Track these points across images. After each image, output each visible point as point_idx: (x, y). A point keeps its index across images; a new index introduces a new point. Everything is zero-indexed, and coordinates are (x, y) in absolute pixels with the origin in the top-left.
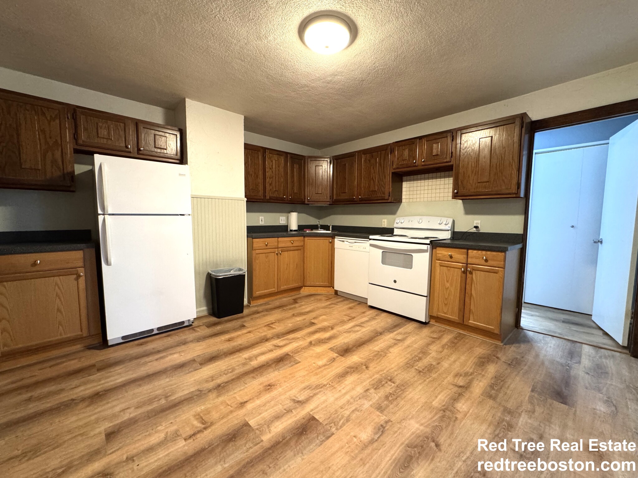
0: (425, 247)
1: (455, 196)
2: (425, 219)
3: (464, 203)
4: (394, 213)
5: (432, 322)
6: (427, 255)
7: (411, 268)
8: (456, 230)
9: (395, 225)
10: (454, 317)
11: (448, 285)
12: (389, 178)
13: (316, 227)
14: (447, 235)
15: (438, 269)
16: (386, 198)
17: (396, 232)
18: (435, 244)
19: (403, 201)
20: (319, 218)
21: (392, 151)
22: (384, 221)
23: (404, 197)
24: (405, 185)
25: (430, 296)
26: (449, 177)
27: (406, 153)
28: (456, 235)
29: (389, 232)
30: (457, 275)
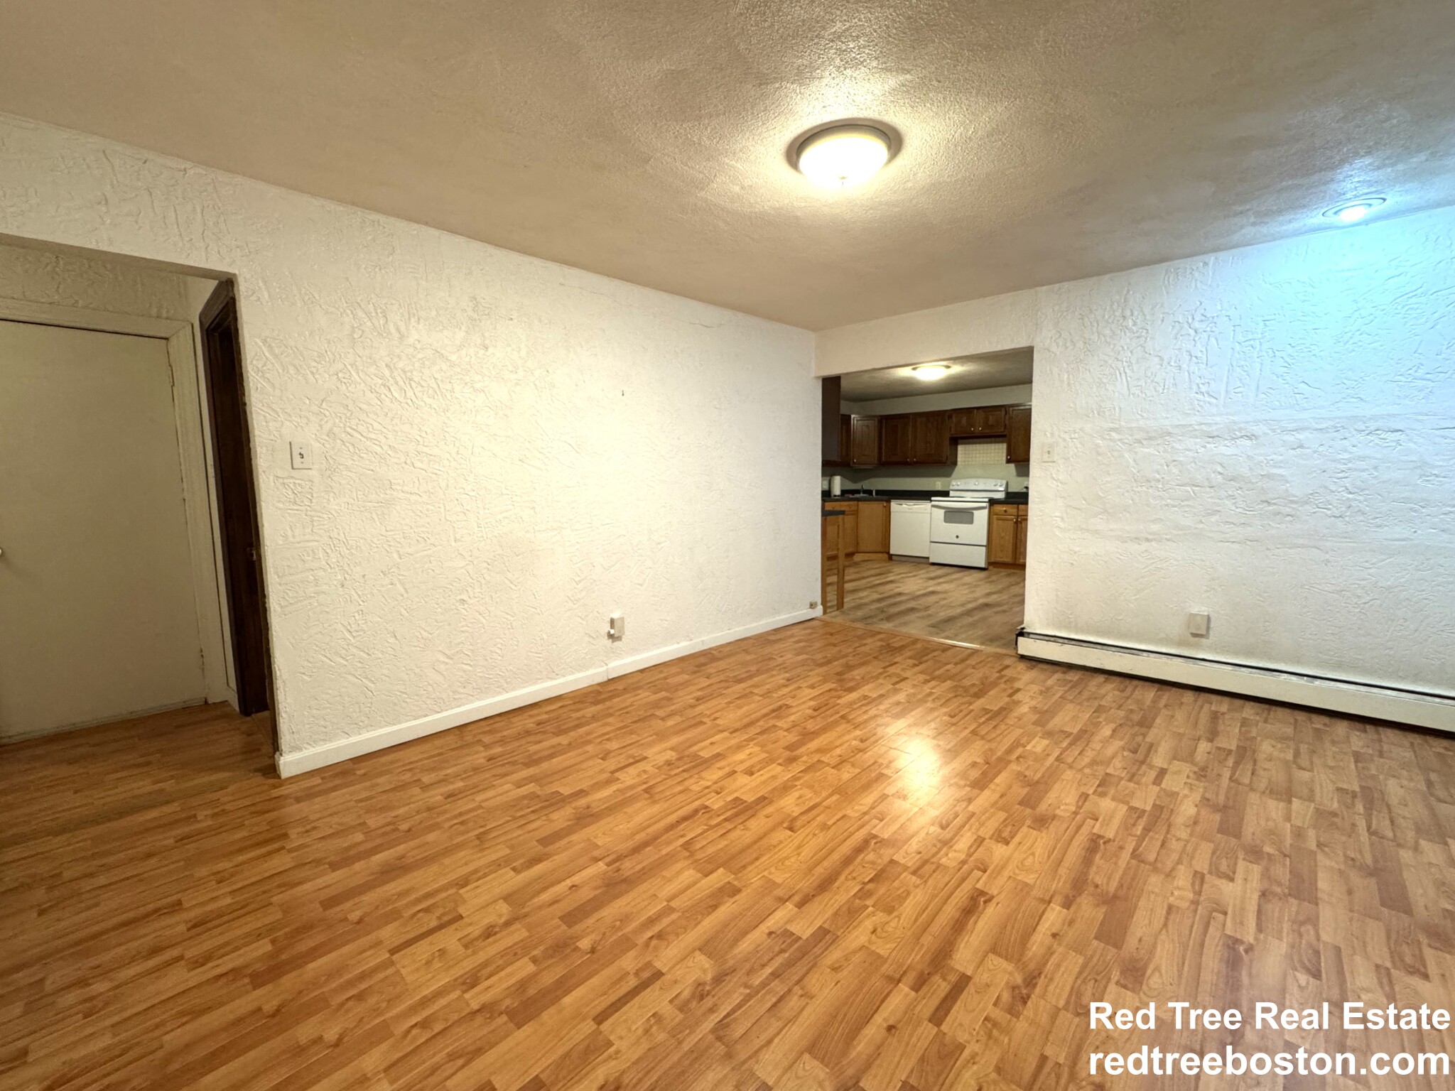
0: (984, 505)
1: (1008, 461)
2: (982, 481)
3: (1016, 467)
4: (949, 475)
5: (991, 568)
6: (986, 512)
7: (971, 522)
8: (1010, 490)
9: (951, 488)
10: (1008, 559)
11: (1003, 535)
12: (947, 442)
13: (857, 492)
14: (1001, 496)
15: (995, 522)
16: (944, 459)
17: (952, 493)
18: (992, 502)
19: (959, 463)
20: (855, 481)
21: (950, 417)
22: (938, 484)
23: (959, 459)
24: (960, 448)
25: (989, 546)
26: (1002, 442)
27: (964, 420)
28: (1008, 494)
29: (945, 494)
30: (1010, 525)
